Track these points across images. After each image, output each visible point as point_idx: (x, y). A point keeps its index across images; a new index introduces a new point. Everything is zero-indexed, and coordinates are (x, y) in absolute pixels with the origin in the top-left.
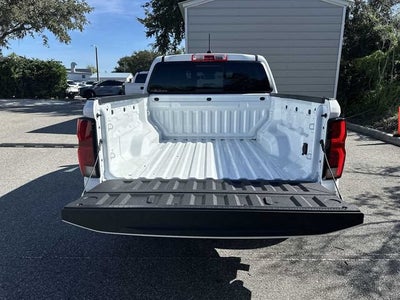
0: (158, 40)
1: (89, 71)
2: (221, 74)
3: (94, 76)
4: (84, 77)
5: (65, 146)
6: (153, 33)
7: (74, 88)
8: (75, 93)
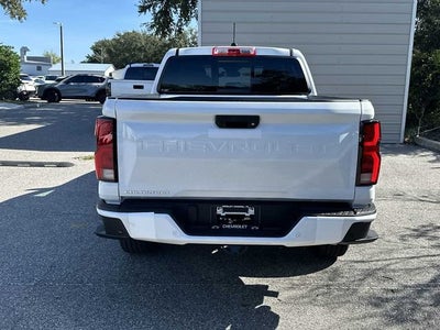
0: (156, 19)
1: (47, 60)
2: (248, 70)
3: (57, 67)
4: (39, 68)
5: (32, 164)
6: (149, 7)
7: (29, 86)
8: (30, 93)
